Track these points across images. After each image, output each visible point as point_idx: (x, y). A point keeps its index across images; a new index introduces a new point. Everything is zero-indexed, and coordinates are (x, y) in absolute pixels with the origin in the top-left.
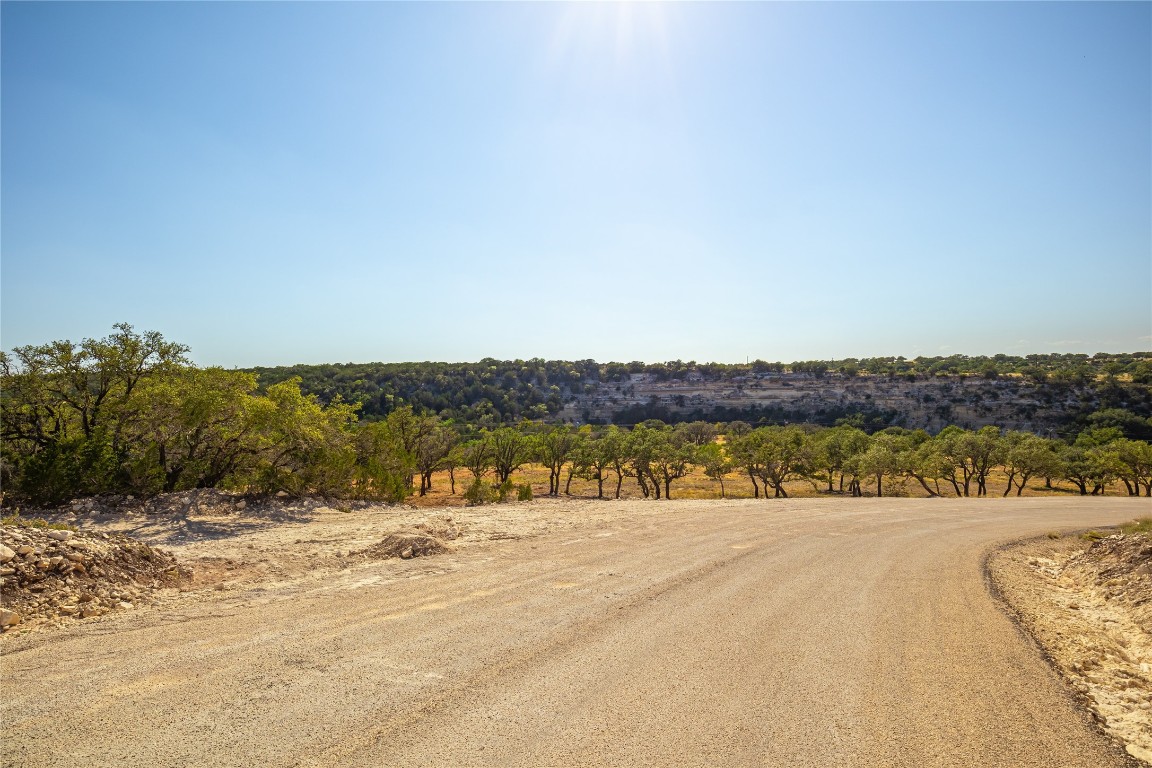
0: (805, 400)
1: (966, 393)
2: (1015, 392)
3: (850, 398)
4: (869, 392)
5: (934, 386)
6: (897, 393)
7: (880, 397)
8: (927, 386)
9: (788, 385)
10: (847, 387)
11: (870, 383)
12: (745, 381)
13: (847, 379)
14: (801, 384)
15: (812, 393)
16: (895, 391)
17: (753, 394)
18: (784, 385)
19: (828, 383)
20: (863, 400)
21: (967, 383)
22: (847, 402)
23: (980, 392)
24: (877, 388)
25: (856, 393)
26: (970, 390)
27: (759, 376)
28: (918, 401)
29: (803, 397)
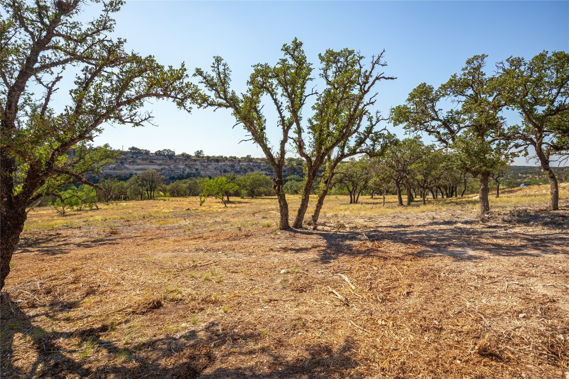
0: (163, 171)
1: (241, 168)
2: (259, 168)
3: (188, 170)
4: (197, 167)
5: (228, 165)
6: (211, 168)
7: (203, 170)
8: (224, 165)
9: (153, 162)
10: (186, 165)
11: (198, 163)
12: (125, 159)
13: (186, 160)
14: (160, 162)
15: (167, 167)
16: (210, 167)
17: (131, 167)
18: (150, 162)
19: (176, 162)
20: (194, 171)
21: (241, 164)
22: (186, 173)
23: (246, 168)
24: (202, 165)
25: (191, 168)
26: (242, 167)
27: (135, 157)
28: (221, 172)
29: (162, 169)
